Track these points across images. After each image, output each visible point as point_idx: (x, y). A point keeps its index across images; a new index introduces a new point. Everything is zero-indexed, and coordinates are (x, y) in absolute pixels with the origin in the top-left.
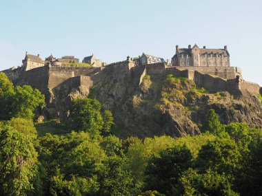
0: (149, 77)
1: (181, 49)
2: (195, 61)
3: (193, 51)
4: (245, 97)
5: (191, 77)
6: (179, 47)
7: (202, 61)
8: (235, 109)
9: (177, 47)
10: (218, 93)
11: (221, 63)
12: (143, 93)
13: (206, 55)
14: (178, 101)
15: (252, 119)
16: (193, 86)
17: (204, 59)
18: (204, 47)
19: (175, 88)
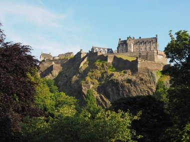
0: (88, 62)
1: (122, 41)
2: (129, 48)
3: (128, 42)
4: (140, 73)
5: (110, 61)
6: (122, 40)
7: (135, 48)
8: (127, 83)
9: (120, 39)
10: (123, 72)
11: (150, 48)
12: (79, 73)
13: (138, 44)
14: (95, 78)
15: (141, 90)
16: (110, 67)
17: (137, 47)
18: (140, 38)
19: (97, 69)
